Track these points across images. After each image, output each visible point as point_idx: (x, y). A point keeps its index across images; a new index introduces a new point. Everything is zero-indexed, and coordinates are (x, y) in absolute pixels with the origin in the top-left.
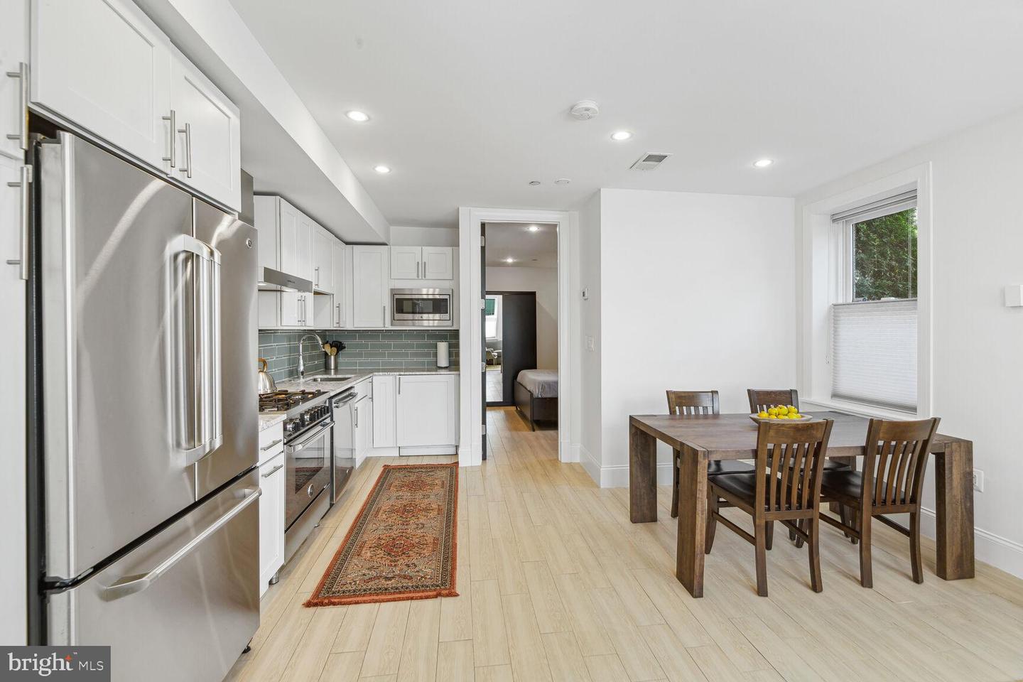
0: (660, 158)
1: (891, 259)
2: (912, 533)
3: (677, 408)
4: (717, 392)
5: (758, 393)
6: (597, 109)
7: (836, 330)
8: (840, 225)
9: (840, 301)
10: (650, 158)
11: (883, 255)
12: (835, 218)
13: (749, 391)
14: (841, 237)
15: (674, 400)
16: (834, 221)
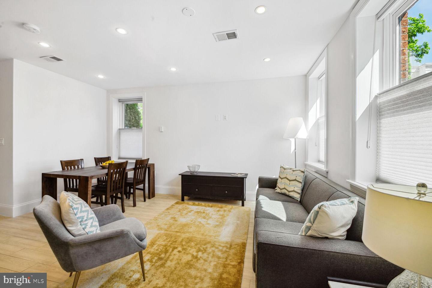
0: (59, 60)
1: (133, 117)
2: (144, 190)
3: (66, 167)
4: (83, 159)
5: (98, 158)
6: (39, 31)
7: (120, 137)
8: (121, 103)
9: (121, 128)
10: (54, 58)
11: (131, 115)
12: (120, 101)
13: (95, 158)
14: (121, 107)
15: (64, 164)
16: (119, 102)
